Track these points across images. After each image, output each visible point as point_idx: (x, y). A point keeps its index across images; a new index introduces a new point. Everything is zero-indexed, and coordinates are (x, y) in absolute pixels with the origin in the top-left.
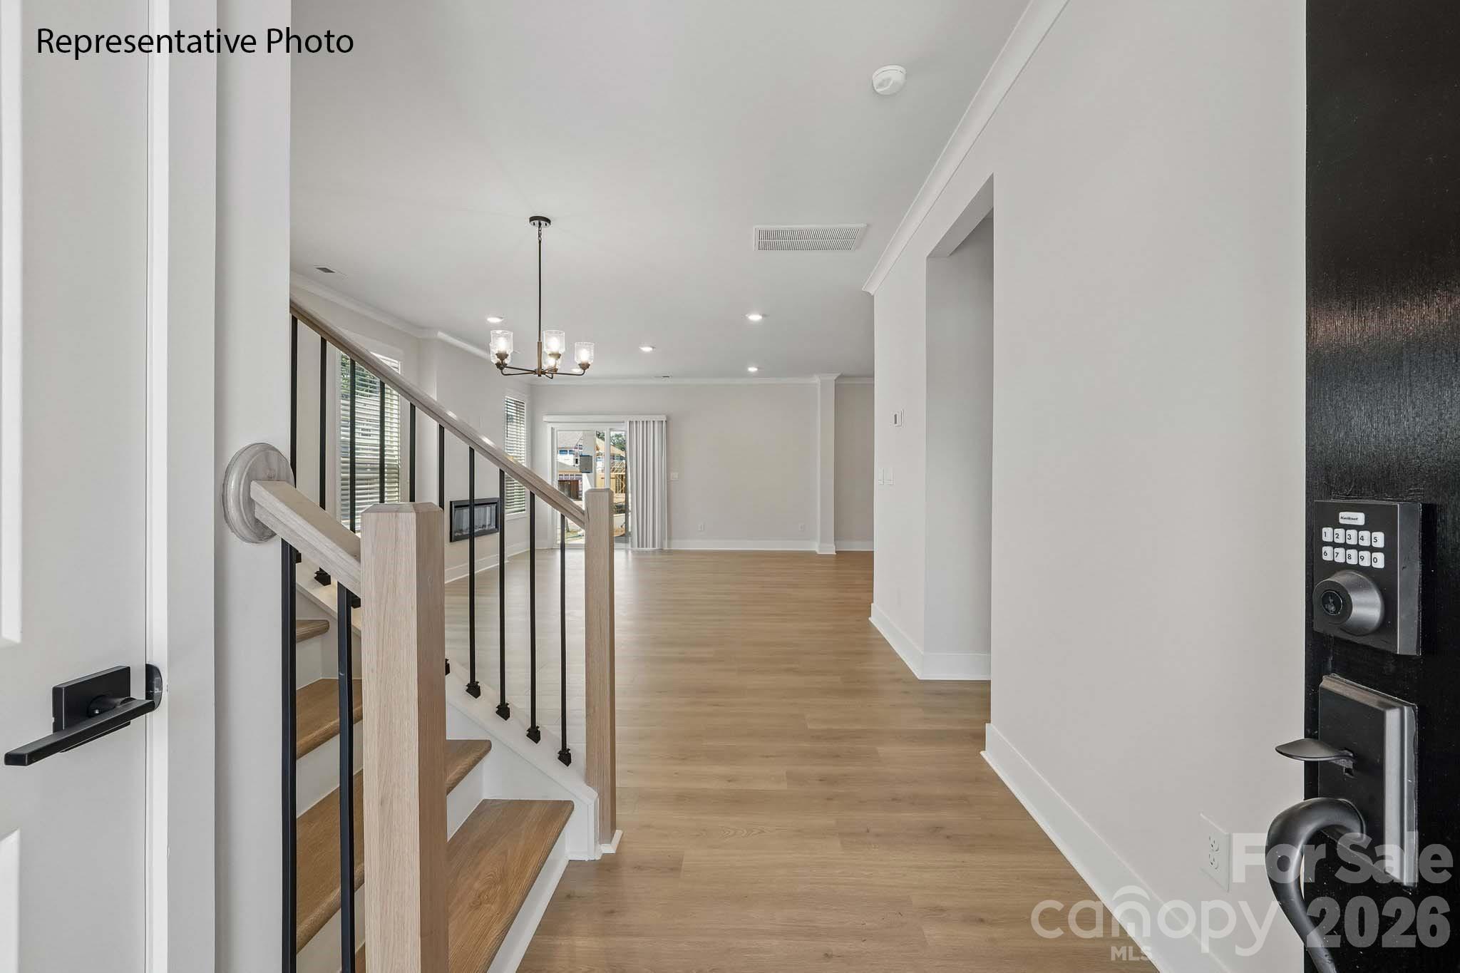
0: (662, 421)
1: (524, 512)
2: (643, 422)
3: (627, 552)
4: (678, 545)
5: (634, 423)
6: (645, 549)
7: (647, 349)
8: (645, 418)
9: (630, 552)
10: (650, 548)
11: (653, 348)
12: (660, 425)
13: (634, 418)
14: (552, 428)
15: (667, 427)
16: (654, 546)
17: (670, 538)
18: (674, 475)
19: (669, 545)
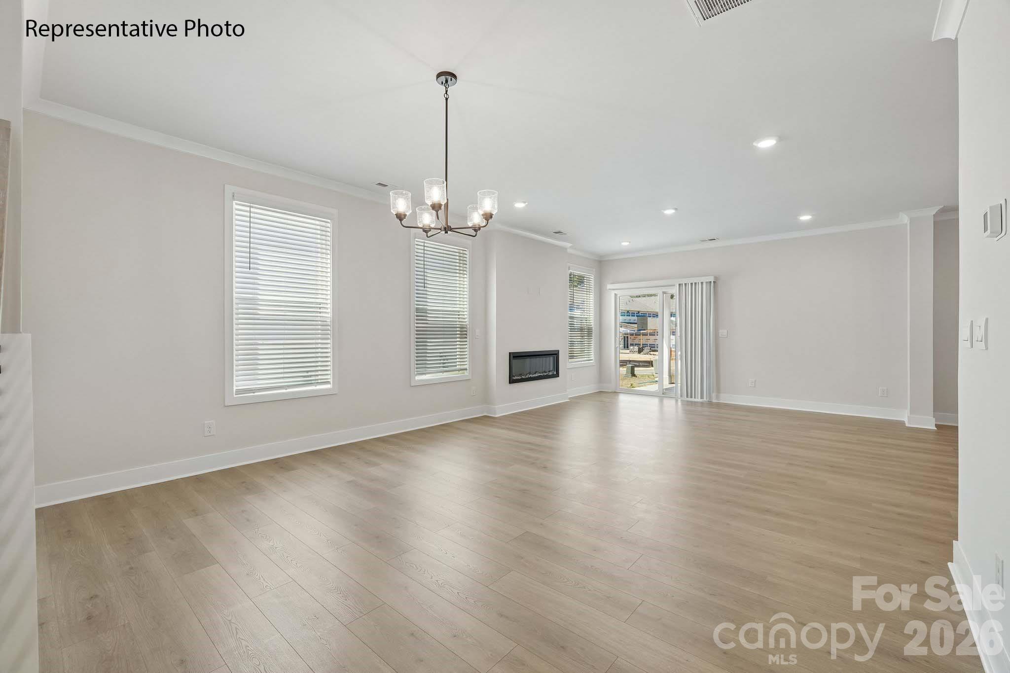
0: (711, 282)
1: (591, 361)
2: (692, 284)
3: (677, 401)
4: (726, 398)
5: (684, 285)
6: (693, 399)
7: (669, 212)
8: (694, 280)
9: (679, 401)
10: (699, 400)
11: (676, 209)
12: (708, 285)
13: (683, 281)
14: (615, 294)
15: (714, 287)
16: (702, 397)
17: (718, 391)
18: (723, 332)
19: (718, 397)
